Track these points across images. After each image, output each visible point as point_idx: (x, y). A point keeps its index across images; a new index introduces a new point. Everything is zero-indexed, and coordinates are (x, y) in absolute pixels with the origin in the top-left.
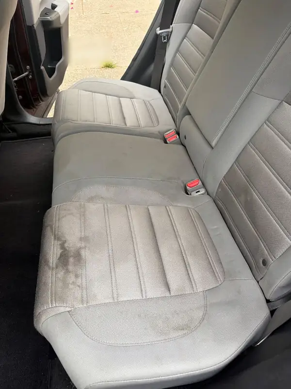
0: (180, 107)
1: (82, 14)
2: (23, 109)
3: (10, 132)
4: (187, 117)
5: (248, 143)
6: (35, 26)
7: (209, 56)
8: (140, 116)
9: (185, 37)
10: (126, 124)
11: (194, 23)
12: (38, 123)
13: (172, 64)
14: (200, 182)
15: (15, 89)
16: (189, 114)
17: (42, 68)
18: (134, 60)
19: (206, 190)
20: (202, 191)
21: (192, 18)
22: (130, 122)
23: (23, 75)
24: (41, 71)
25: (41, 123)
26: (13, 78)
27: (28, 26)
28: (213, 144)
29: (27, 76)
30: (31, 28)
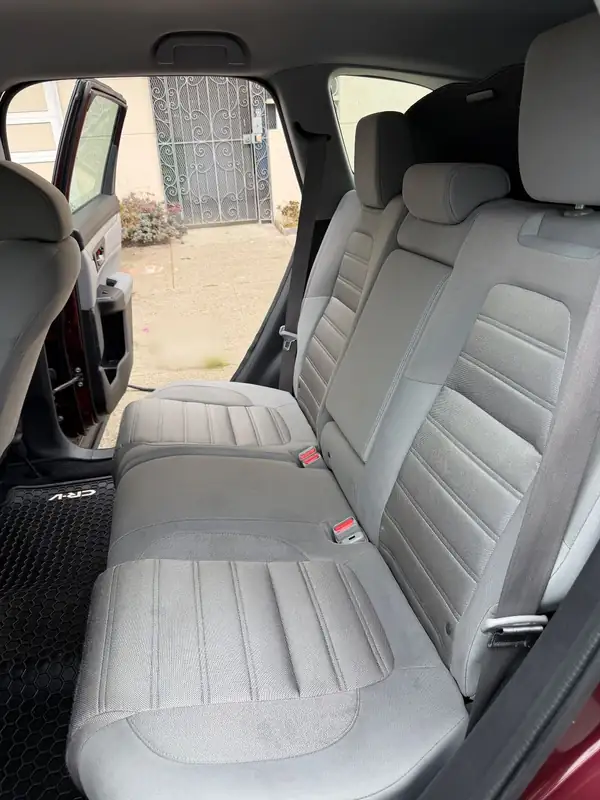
0: (319, 408)
1: (171, 288)
2: (63, 435)
3: (37, 477)
4: (330, 425)
5: (410, 449)
6: (93, 310)
7: (352, 335)
8: (260, 431)
9: (322, 314)
10: (235, 443)
11: (334, 294)
12: (88, 458)
13: (307, 354)
14: (355, 521)
15: (54, 406)
16: (332, 419)
17: (101, 369)
18: (251, 350)
19: (367, 535)
20: (360, 536)
21: (331, 289)
22: (244, 439)
23: (71, 382)
24: (99, 375)
25: (93, 458)
26: (54, 388)
27: (84, 311)
28: (365, 457)
29: (76, 383)
30: (88, 314)
